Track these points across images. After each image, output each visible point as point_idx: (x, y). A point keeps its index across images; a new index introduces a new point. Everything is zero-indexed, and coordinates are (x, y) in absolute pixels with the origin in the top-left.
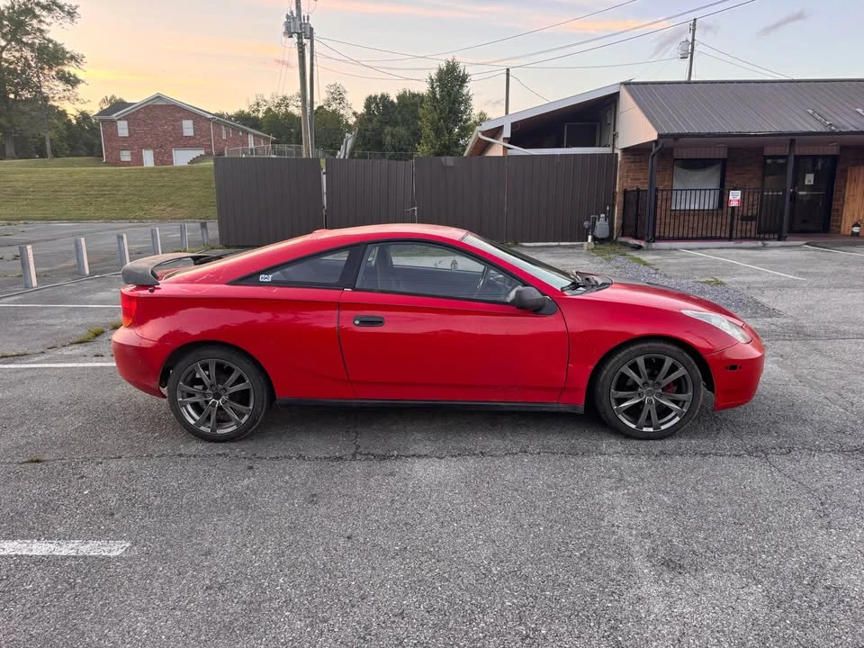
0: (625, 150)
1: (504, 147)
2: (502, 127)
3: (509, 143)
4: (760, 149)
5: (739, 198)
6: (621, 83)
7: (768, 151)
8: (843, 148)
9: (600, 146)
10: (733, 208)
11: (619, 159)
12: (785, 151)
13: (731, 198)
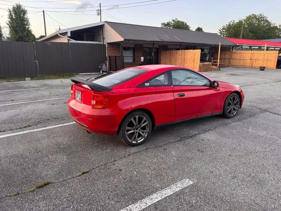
0: (108, 44)
1: (68, 39)
2: (67, 32)
3: (69, 38)
4: (142, 45)
5: (143, 59)
6: (105, 22)
7: (144, 46)
8: (159, 46)
9: (96, 41)
10: (142, 62)
11: (106, 46)
12: (151, 46)
13: (141, 59)
